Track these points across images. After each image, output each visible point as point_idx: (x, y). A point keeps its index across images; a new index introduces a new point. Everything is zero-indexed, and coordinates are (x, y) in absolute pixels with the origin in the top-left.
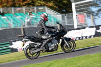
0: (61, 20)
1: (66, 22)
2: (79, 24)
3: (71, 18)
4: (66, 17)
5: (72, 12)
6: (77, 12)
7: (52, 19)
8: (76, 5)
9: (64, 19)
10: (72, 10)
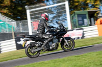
0: (16, 27)
1: (21, 29)
2: (34, 31)
3: (25, 24)
4: (21, 23)
5: (26, 19)
6: (31, 18)
7: (7, 27)
8: (30, 12)
9: (19, 26)
10: (26, 17)
